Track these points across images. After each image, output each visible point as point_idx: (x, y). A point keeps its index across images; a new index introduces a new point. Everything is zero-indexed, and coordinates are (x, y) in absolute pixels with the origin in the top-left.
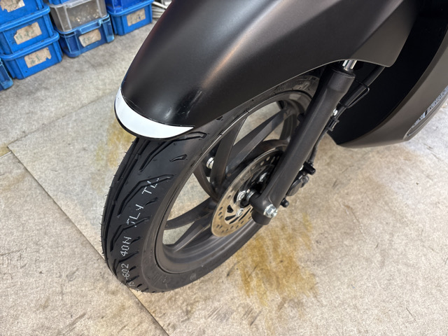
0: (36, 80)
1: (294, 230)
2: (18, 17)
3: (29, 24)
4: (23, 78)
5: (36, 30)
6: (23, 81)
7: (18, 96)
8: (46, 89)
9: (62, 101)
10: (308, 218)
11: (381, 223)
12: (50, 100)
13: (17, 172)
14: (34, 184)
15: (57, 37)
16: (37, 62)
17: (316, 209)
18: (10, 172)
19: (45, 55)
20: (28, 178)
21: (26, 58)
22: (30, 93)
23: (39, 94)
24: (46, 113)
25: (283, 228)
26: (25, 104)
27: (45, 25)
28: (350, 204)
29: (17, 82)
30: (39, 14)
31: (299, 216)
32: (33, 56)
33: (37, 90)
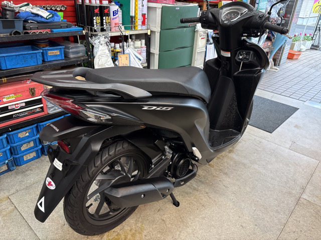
0: (27, 166)
1: (136, 231)
2: (25, 140)
3: (29, 142)
4: (21, 165)
5: (32, 144)
6: (21, 167)
7: (17, 174)
8: (31, 170)
9: (37, 175)
10: (143, 225)
11: (177, 227)
12: (32, 175)
13: (11, 208)
14: (18, 213)
15: (41, 147)
16: (29, 158)
17: (148, 221)
18: (8, 208)
19: (33, 155)
20: (16, 211)
21: (24, 157)
22: (23, 172)
23: (27, 172)
24: (29, 181)
25: (131, 230)
26: (19, 177)
27: (36, 142)
28: (164, 219)
29: (18, 167)
30: (34, 138)
31: (139, 225)
32: (28, 155)
33: (27, 171)
